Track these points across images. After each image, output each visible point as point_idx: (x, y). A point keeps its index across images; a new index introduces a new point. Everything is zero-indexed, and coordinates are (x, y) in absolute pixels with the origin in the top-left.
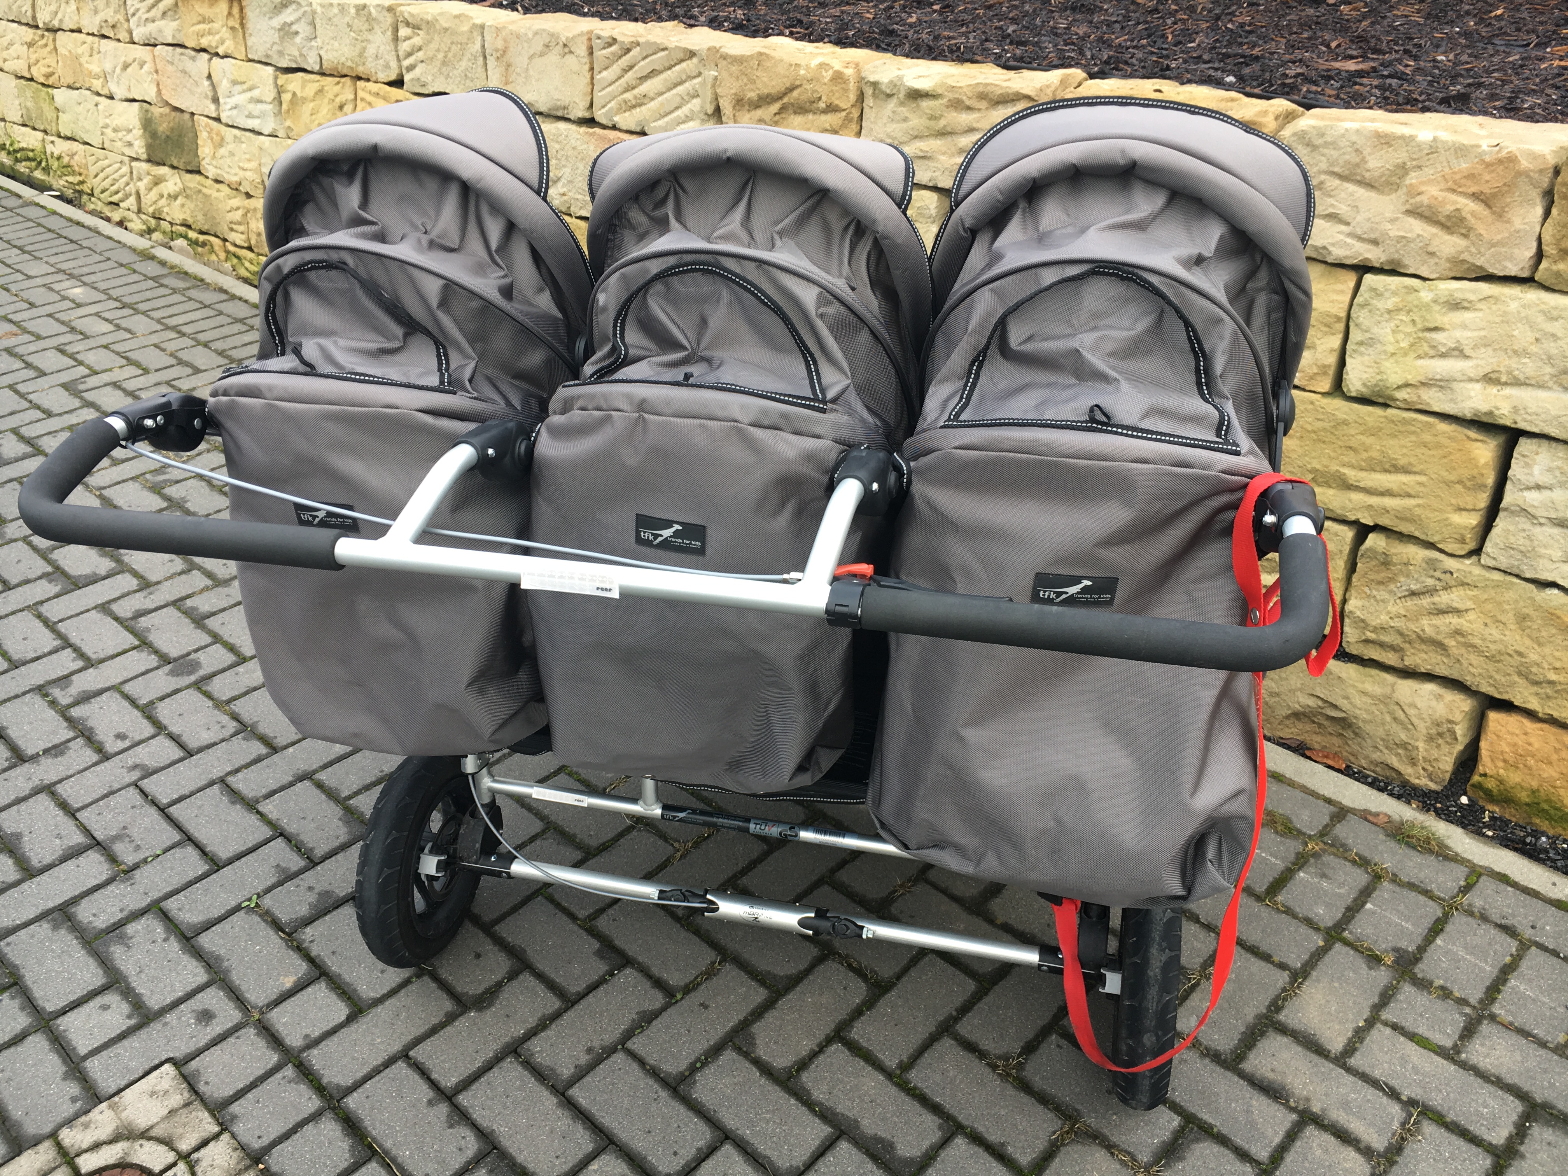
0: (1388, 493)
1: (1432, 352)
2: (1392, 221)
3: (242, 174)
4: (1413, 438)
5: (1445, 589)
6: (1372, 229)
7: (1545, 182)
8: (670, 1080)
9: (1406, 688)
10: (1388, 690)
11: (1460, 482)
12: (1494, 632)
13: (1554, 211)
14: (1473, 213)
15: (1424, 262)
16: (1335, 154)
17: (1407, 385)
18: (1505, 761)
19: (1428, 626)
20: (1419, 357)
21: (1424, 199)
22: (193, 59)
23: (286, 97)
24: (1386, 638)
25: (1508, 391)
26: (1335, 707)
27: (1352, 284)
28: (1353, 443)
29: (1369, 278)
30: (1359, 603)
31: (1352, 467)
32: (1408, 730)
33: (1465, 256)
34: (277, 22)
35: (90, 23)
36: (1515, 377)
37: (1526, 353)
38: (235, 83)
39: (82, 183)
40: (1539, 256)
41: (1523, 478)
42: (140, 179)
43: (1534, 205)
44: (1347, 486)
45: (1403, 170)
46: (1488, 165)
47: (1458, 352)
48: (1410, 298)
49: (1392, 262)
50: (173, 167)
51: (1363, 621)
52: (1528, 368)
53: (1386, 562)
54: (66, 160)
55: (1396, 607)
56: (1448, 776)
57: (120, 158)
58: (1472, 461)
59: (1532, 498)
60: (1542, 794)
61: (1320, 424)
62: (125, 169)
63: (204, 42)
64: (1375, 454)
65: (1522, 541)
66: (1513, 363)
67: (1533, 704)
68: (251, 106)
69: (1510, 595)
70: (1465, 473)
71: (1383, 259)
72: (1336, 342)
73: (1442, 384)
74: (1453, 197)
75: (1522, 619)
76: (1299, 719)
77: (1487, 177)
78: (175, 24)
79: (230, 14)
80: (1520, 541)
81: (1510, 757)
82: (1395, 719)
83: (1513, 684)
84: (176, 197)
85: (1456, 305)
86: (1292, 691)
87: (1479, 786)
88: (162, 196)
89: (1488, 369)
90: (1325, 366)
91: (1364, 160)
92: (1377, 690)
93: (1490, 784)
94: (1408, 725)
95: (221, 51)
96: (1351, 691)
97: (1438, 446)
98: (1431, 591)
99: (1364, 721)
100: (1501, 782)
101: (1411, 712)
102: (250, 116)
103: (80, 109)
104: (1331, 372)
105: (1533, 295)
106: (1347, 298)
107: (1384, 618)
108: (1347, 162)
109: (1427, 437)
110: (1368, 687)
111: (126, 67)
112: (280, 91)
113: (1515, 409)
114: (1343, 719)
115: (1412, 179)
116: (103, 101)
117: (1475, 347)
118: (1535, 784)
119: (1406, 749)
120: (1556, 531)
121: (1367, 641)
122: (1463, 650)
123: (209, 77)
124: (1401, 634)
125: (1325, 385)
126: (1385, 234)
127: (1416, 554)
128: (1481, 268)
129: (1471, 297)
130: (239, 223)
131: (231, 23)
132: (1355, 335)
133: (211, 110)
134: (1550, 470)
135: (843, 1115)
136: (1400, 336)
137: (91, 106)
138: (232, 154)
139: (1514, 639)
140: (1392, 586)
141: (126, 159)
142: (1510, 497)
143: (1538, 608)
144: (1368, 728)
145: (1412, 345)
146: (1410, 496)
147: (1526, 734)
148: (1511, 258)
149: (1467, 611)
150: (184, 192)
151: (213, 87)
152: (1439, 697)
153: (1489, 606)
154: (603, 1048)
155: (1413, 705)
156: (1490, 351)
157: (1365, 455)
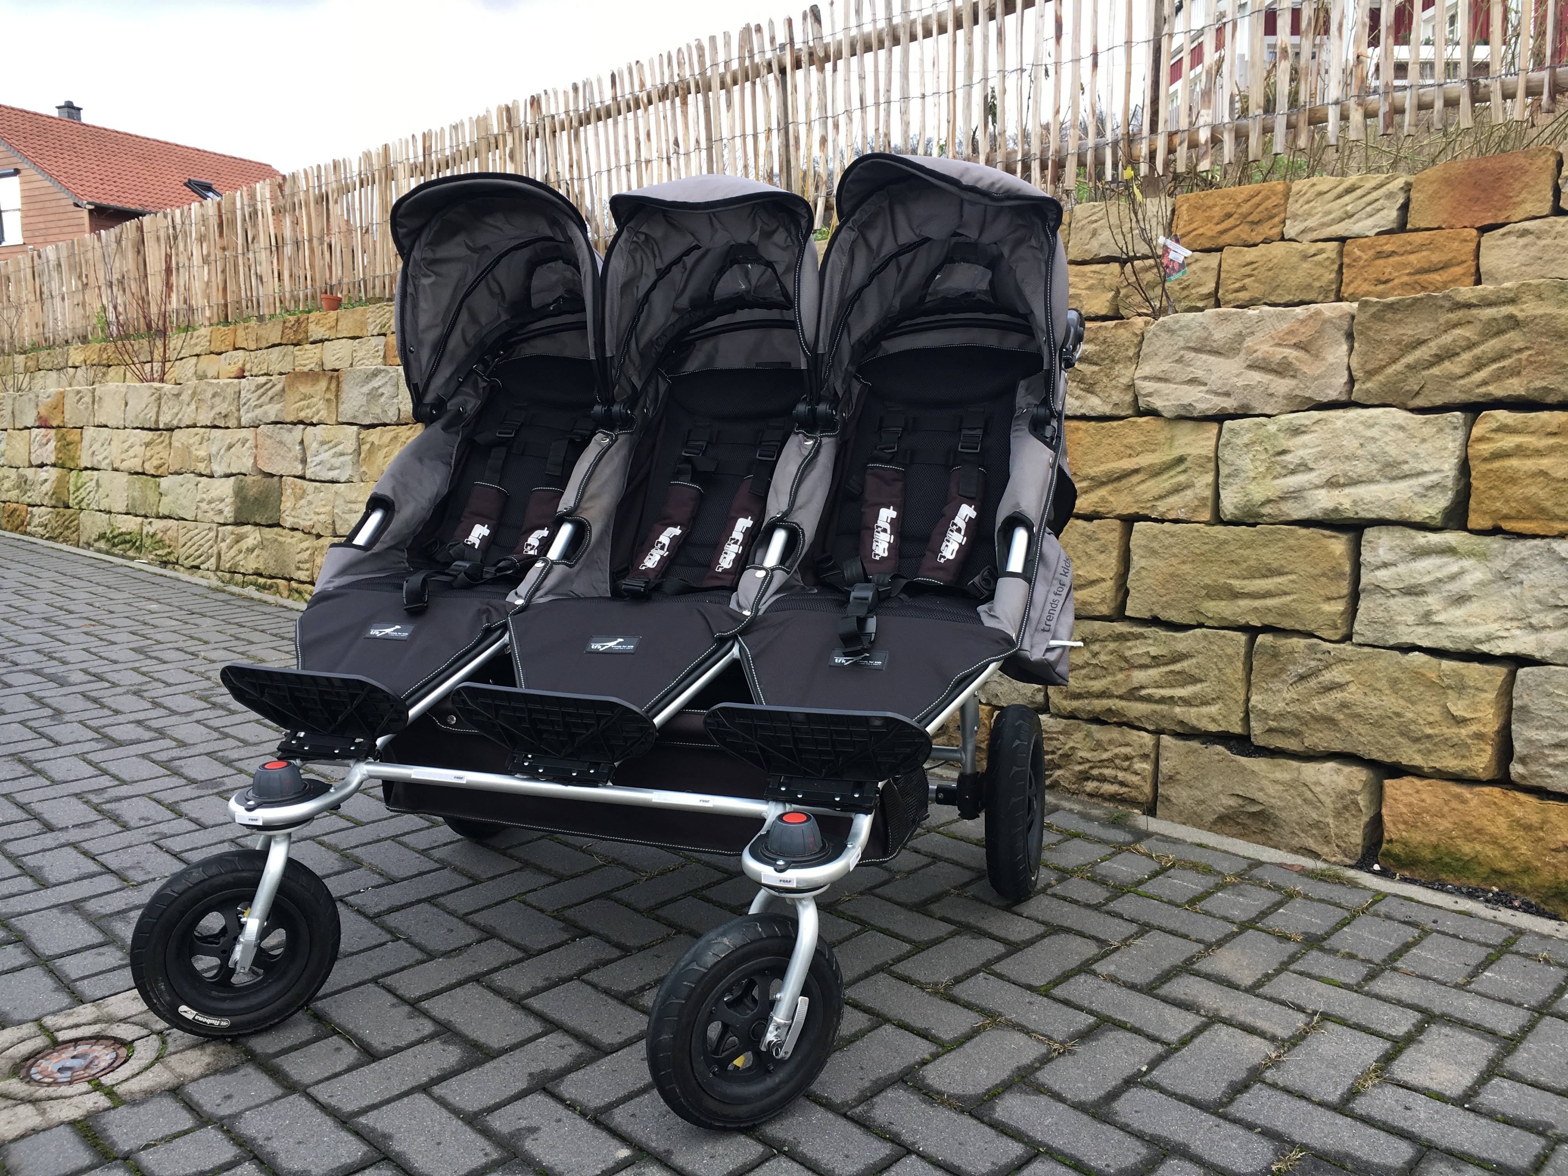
0: (1268, 594)
1: (1284, 472)
2: (1238, 375)
3: (316, 518)
4: (1281, 544)
5: (1326, 668)
6: (1224, 384)
7: (1345, 325)
9: (1310, 771)
10: (1296, 774)
11: (1324, 575)
12: (1373, 699)
13: (1356, 345)
14: (1297, 358)
15: (1267, 403)
16: (1189, 333)
17: (1269, 501)
18: (1405, 823)
19: (1318, 705)
20: (1275, 478)
21: (1259, 354)
22: (290, 431)
23: (365, 447)
24: (1286, 725)
25: (1347, 490)
26: (1253, 801)
27: (1215, 431)
28: (1234, 557)
29: (1228, 424)
30: (1259, 698)
31: (1237, 578)
32: (1318, 808)
33: (1297, 392)
34: (366, 389)
35: (205, 417)
36: (1351, 478)
37: (1354, 457)
38: (323, 443)
39: (170, 553)
40: (1352, 381)
41: (1372, 560)
42: (223, 540)
43: (1340, 344)
44: (1235, 595)
45: (1240, 337)
46: (1302, 322)
47: (1303, 467)
48: (1260, 432)
49: (1242, 407)
50: (256, 524)
51: (1264, 712)
52: (1360, 468)
53: (1275, 655)
54: (158, 537)
55: (1290, 694)
56: (1359, 849)
57: (208, 526)
58: (1330, 554)
59: (1382, 575)
60: (1443, 848)
61: (1206, 547)
62: (212, 534)
63: (302, 415)
64: (1252, 563)
65: (1381, 614)
66: (1347, 467)
67: (1418, 760)
68: (333, 460)
69: (1380, 664)
70: (1325, 566)
71: (1235, 404)
72: (1209, 478)
73: (1295, 495)
74: (1281, 349)
75: (1394, 683)
76: (1225, 824)
77: (1302, 330)
78: (279, 406)
79: (328, 389)
80: (1380, 614)
81: (1408, 817)
82: (1305, 800)
83: (1397, 746)
84: (253, 550)
85: (1296, 431)
86: (1215, 795)
87: (1388, 854)
88: (240, 552)
89: (1329, 475)
90: (1204, 498)
91: (1210, 334)
92: (1286, 776)
93: (1397, 849)
94: (1315, 803)
95: (315, 421)
96: (1265, 782)
97: (1302, 547)
98: (1314, 673)
99: (1280, 809)
100: (1405, 844)
101: (1318, 789)
102: (331, 469)
103: (182, 490)
104: (1210, 503)
105: (1353, 413)
106: (1213, 442)
107: (1281, 705)
108: (1198, 338)
109: (1292, 542)
110: (1279, 775)
111: (230, 447)
112: (360, 442)
113: (1355, 503)
114: (1261, 812)
115: (1248, 342)
116: (204, 480)
117: (1316, 461)
118: (1434, 839)
119: (1319, 828)
120: (1406, 599)
121: (1271, 730)
122: (1351, 722)
123: (302, 442)
124: (1297, 717)
125: (1206, 515)
126: (1234, 385)
127: (1299, 643)
128: (1309, 398)
129: (1307, 422)
130: (306, 562)
131: (327, 396)
132: (1224, 470)
133: (298, 469)
134: (1391, 549)
136: (1258, 463)
137: (191, 486)
138: (310, 503)
139: (1391, 702)
140: (1284, 677)
141: (214, 526)
142: (1364, 580)
143: (1404, 670)
144: (1284, 815)
145: (1268, 469)
146: (1286, 593)
147: (1418, 792)
148: (1330, 386)
149: (1347, 683)
150: (262, 545)
151: (304, 450)
152: (1338, 772)
153: (1365, 677)
155: (1318, 783)
156: (1328, 461)
157: (1244, 565)
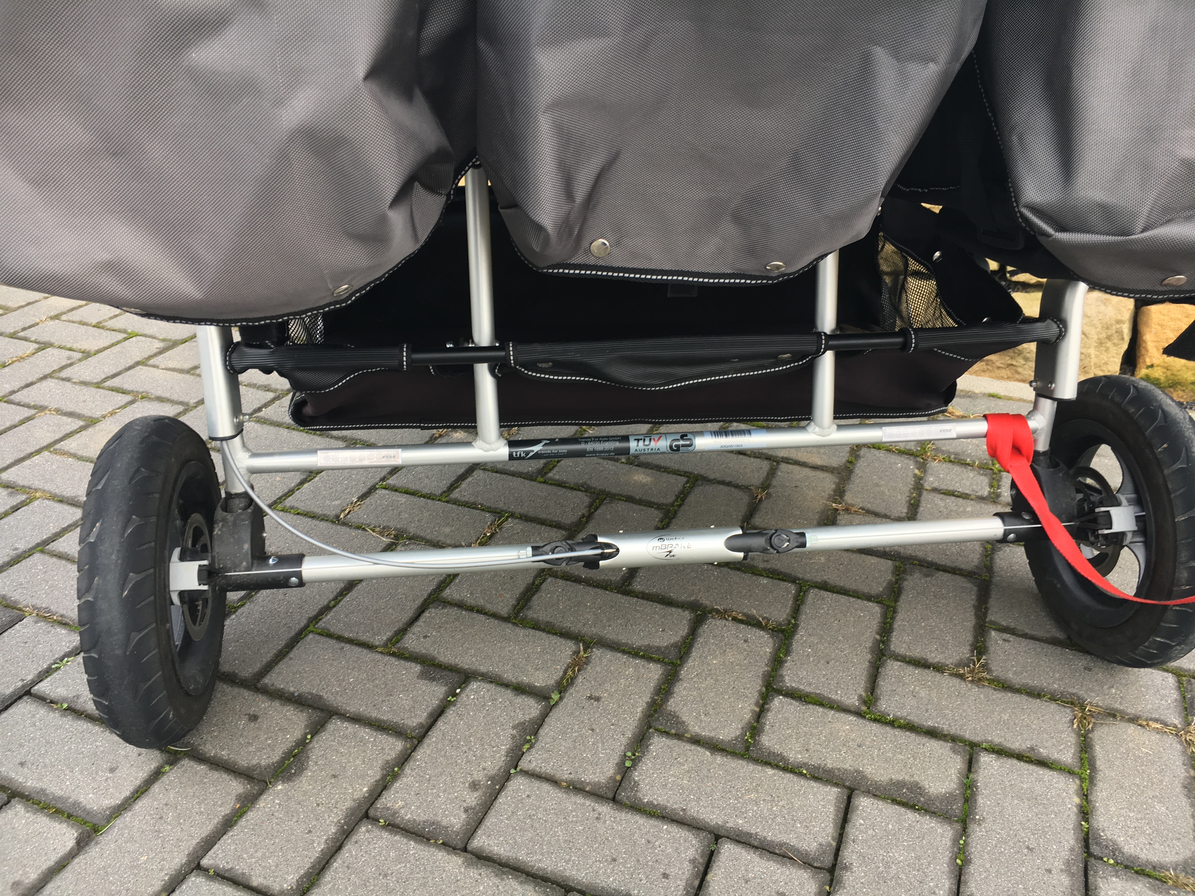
8: (602, 792)
135: (839, 769)
154: (492, 778)
